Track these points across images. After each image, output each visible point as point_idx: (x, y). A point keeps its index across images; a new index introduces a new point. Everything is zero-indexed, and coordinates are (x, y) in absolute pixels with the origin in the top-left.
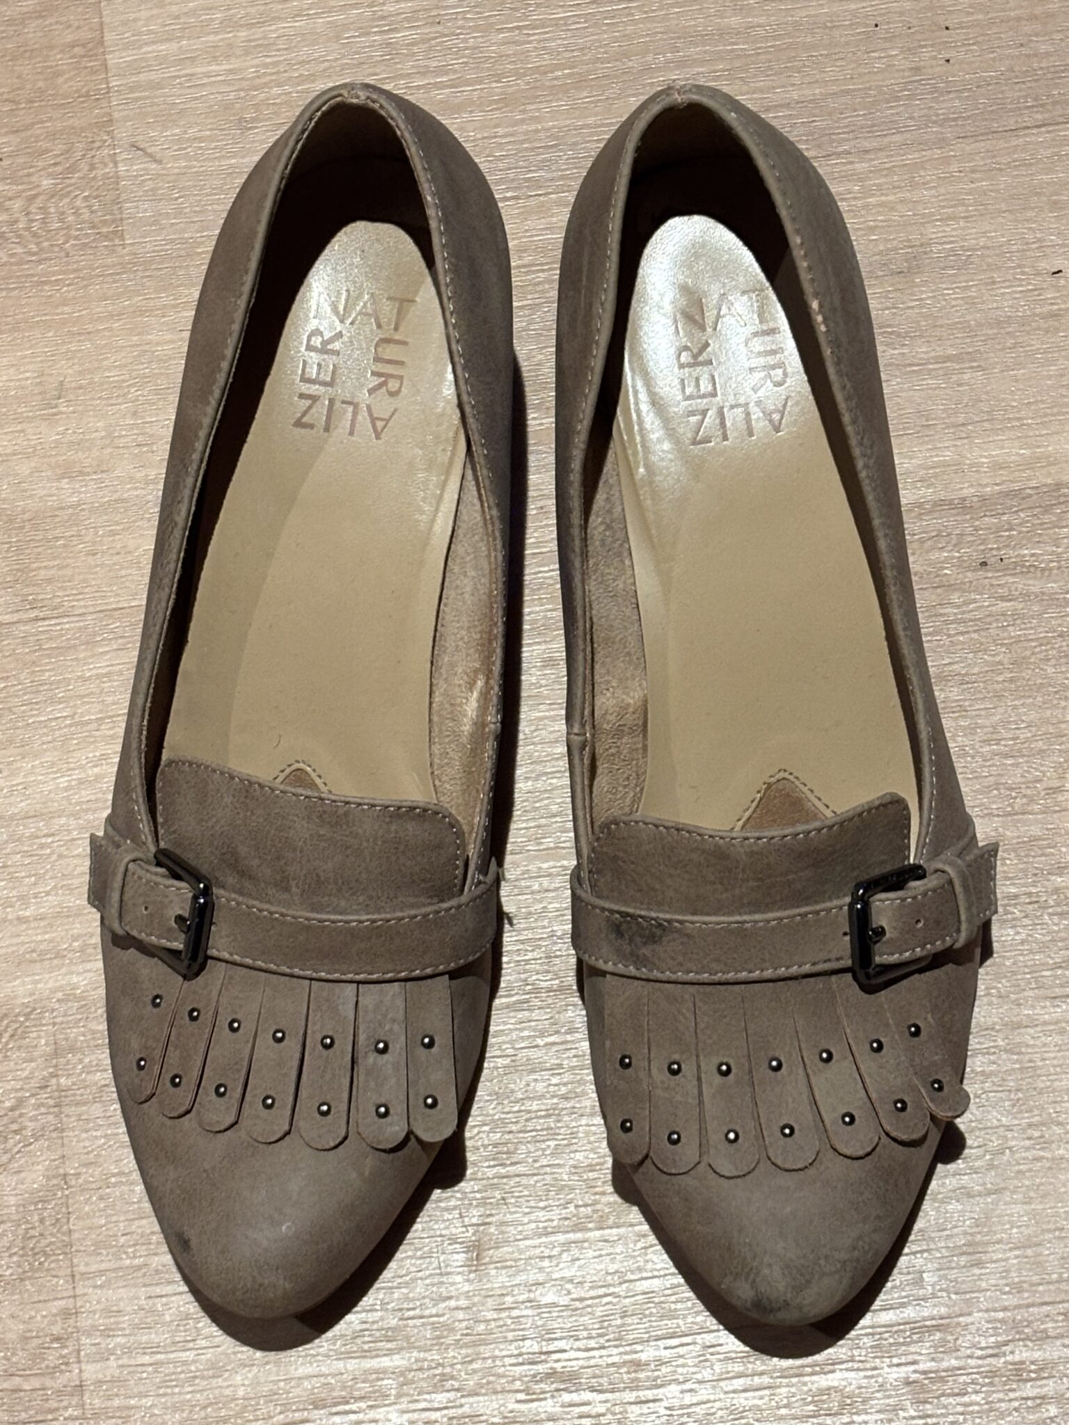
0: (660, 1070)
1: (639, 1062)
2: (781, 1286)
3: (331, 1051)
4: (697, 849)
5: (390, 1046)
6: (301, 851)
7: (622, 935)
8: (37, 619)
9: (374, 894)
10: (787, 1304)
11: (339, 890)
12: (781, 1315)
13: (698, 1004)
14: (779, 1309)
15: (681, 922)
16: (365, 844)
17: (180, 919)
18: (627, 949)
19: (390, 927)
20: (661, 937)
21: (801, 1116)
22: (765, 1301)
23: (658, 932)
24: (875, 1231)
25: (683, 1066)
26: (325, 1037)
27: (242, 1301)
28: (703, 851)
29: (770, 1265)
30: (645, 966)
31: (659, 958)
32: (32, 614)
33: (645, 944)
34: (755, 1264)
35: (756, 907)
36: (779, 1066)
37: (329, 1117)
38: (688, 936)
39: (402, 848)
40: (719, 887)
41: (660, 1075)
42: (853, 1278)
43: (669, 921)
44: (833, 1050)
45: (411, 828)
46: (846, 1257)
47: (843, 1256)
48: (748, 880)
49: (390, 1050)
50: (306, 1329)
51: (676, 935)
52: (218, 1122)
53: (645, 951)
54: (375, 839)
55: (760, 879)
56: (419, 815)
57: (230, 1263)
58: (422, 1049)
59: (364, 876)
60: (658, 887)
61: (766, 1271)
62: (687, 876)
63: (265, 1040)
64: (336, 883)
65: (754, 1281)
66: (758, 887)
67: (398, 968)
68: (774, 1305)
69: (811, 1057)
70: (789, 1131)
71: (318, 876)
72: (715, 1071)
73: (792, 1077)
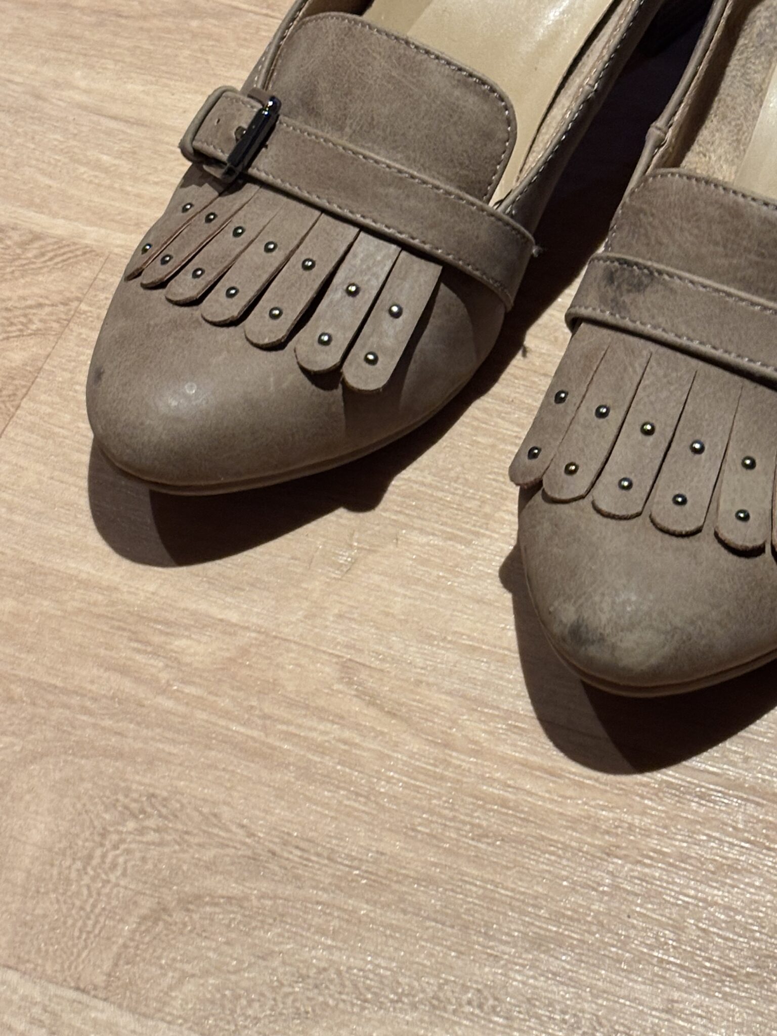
0: (588, 409)
1: (573, 399)
2: (604, 618)
3: (307, 273)
4: (716, 202)
5: (361, 294)
6: (369, 89)
7: (613, 282)
8: (267, 15)
9: (412, 155)
10: (602, 639)
11: (384, 139)
12: (593, 651)
13: (653, 363)
14: (593, 643)
15: (671, 275)
16: (425, 98)
17: (240, 129)
18: (611, 294)
19: (413, 184)
20: (646, 286)
21: (698, 496)
22: (583, 629)
23: (646, 281)
24: (719, 623)
25: (611, 412)
26: (309, 260)
27: (119, 435)
28: (722, 205)
29: (603, 595)
30: (620, 313)
31: (636, 307)
32: (264, 11)
33: (629, 291)
34: (590, 589)
35: (747, 285)
36: (701, 451)
37: (278, 321)
38: (671, 290)
39: (455, 118)
40: (720, 249)
41: (587, 413)
42: (677, 650)
43: (660, 273)
44: (757, 461)
45: (471, 102)
46: (679, 625)
47: (677, 621)
48: (750, 252)
49: (358, 297)
50: (168, 556)
51: (660, 287)
52: (182, 294)
53: (627, 299)
54: (436, 97)
55: (762, 255)
56: (484, 91)
57: (125, 395)
58: (387, 315)
59: (412, 132)
60: (665, 241)
61: (597, 598)
62: (696, 231)
63: (259, 247)
64: (384, 131)
65: (581, 605)
66: (757, 263)
67: (401, 228)
68: (590, 635)
69: (734, 456)
70: (680, 501)
71: (373, 119)
72: (638, 428)
73: (707, 464)
